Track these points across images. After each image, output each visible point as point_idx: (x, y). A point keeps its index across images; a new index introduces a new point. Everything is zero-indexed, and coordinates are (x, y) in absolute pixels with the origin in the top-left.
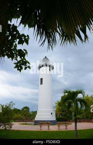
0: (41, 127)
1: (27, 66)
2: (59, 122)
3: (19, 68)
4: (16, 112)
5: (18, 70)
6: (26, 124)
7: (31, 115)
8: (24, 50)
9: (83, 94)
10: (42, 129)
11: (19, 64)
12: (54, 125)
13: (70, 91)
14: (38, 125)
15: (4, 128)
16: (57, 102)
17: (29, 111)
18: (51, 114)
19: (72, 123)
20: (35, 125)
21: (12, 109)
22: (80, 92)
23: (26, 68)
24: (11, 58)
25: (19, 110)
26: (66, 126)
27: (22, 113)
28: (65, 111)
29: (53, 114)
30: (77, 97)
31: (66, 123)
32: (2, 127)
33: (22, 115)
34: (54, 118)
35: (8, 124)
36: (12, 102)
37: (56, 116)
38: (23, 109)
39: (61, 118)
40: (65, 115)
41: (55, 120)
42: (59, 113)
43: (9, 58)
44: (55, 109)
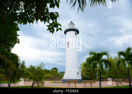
0: (69, 85)
1: (59, 28)
2: (85, 81)
3: (52, 30)
4: (46, 72)
5: (50, 32)
6: (55, 82)
7: (59, 75)
8: (56, 13)
9: (107, 56)
10: (70, 86)
11: (51, 27)
12: (80, 83)
13: (95, 53)
14: (66, 83)
15: (37, 85)
16: (82, 64)
17: (57, 72)
18: (78, 73)
19: (96, 82)
20: (64, 83)
21: (43, 69)
22: (105, 54)
23: (57, 30)
24: (43, 21)
25: (49, 71)
26: (91, 84)
27: (51, 73)
28: (90, 71)
29: (79, 74)
30: (102, 58)
31: (91, 82)
32: (35, 84)
33: (52, 75)
34: (80, 78)
35: (41, 82)
36: (42, 63)
37: (82, 75)
38: (52, 70)
39: (86, 78)
40: (90, 75)
41: (81, 79)
42: (84, 73)
43: (41, 21)
44: (81, 70)
